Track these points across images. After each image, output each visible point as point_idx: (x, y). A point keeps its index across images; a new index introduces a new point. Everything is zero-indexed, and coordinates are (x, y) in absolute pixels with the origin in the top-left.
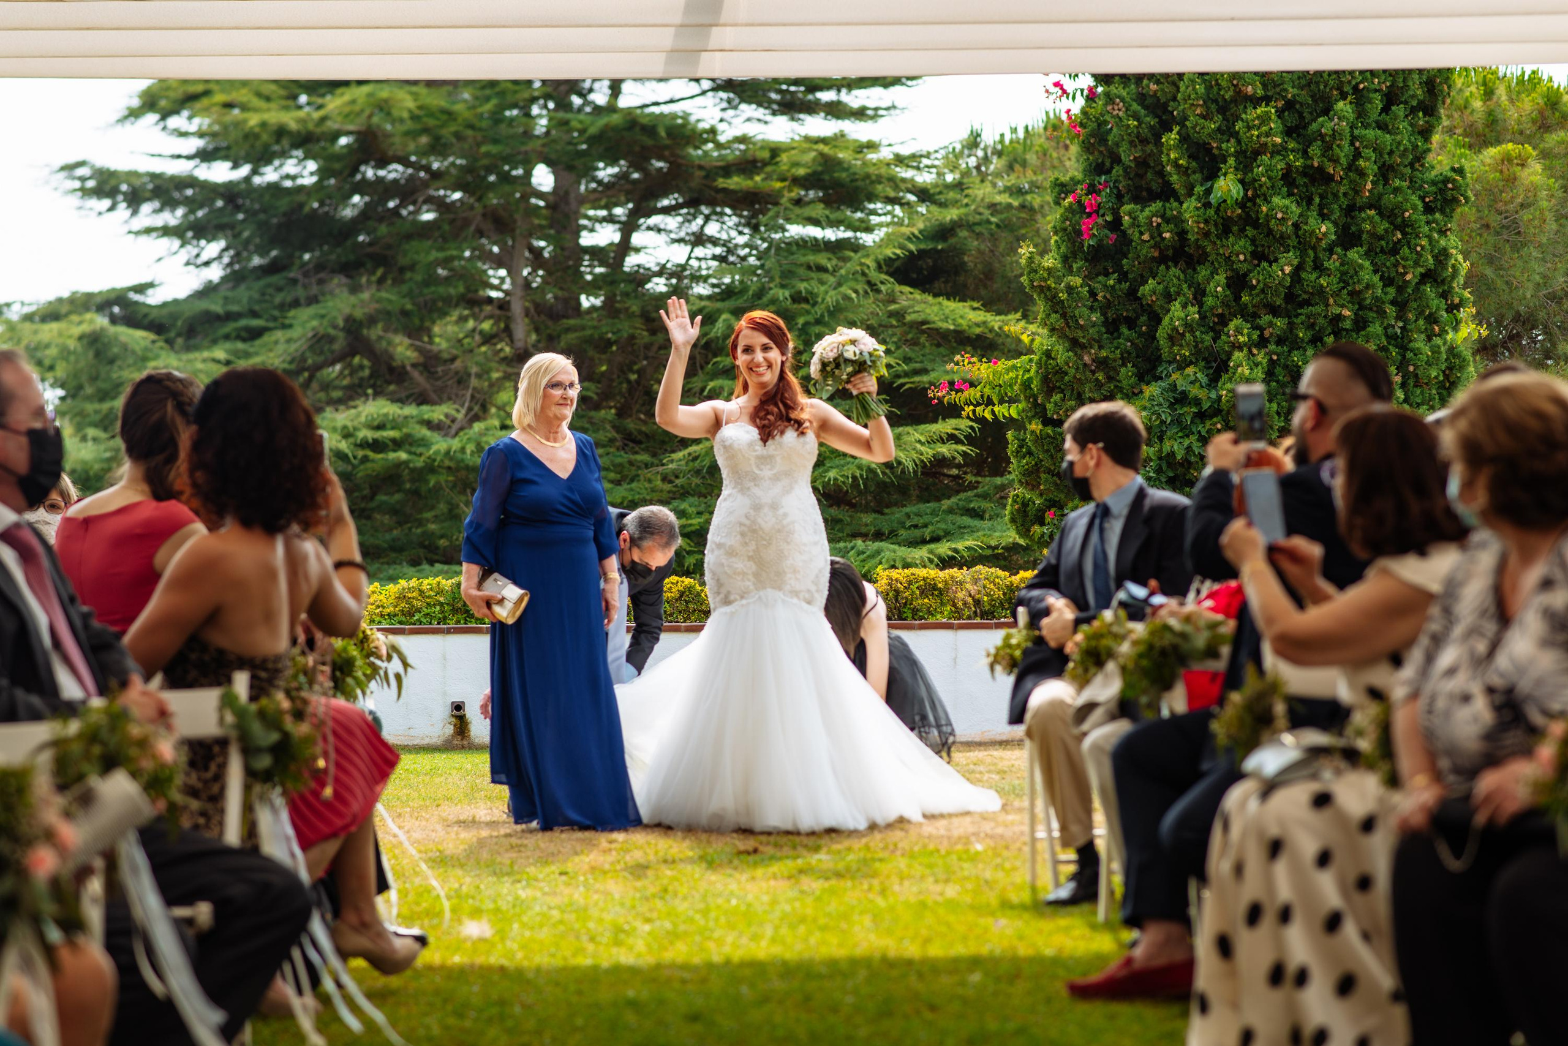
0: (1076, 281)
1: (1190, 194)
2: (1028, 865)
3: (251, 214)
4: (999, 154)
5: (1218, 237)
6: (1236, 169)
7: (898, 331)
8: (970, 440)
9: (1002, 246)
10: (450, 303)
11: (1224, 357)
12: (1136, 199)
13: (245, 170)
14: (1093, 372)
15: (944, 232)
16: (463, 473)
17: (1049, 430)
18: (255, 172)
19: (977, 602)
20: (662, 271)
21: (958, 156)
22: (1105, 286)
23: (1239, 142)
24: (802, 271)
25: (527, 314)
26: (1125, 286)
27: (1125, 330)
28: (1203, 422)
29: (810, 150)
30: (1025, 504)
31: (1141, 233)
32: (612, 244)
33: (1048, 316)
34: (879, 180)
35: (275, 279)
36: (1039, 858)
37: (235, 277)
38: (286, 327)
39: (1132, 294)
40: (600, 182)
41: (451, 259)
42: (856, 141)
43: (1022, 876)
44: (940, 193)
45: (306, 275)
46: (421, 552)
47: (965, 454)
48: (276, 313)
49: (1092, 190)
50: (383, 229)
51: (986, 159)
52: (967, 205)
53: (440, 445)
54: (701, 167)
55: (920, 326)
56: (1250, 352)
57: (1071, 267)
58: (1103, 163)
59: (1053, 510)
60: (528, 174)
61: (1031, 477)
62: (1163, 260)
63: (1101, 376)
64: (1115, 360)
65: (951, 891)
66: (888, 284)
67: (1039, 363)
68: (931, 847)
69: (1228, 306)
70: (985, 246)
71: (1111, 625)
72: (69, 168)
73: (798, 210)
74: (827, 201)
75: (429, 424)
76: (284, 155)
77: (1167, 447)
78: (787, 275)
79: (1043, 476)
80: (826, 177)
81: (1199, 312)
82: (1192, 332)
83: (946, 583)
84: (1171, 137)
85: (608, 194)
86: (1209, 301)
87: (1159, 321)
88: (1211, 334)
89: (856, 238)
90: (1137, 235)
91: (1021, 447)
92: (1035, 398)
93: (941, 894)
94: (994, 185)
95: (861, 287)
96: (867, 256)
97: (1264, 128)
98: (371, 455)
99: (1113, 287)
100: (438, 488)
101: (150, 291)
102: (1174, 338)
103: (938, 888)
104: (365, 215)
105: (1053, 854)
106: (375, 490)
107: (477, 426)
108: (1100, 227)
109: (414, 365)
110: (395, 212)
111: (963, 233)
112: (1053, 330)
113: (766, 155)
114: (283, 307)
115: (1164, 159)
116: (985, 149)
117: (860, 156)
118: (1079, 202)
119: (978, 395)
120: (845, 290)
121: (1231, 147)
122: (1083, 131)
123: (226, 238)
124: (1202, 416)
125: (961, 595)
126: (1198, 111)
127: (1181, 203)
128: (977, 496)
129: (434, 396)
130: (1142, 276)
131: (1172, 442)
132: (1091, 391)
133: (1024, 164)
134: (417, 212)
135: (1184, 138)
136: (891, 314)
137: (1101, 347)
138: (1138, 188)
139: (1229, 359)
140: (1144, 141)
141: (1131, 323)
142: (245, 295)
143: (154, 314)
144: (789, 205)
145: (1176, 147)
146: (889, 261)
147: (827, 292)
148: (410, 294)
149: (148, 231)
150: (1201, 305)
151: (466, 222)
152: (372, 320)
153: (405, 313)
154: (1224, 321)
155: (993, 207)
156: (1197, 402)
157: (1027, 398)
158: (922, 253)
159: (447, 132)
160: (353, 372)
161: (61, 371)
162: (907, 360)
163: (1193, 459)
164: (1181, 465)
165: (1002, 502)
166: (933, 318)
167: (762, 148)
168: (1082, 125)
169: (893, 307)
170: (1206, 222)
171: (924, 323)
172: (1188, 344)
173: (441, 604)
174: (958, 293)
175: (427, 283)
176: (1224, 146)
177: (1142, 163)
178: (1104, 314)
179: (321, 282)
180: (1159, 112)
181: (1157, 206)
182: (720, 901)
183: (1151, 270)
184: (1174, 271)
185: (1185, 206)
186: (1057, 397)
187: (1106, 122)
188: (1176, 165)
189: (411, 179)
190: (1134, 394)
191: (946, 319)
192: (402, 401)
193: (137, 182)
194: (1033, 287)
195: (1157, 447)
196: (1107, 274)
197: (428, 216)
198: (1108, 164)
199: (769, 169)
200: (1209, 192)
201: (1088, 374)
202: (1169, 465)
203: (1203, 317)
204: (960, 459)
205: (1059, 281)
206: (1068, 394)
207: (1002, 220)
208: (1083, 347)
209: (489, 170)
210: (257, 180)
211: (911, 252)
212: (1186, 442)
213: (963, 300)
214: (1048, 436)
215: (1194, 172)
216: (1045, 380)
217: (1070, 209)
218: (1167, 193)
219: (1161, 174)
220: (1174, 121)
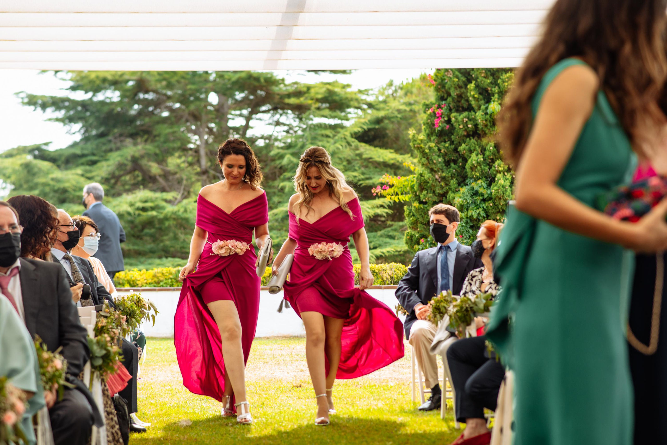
0: (432, 145)
1: (479, 108)
2: (412, 392)
3: (92, 113)
4: (401, 88)
5: (491, 127)
6: (498, 99)
7: (360, 162)
8: (390, 207)
9: (403, 127)
10: (174, 150)
11: (493, 176)
12: (457, 111)
13: (90, 94)
14: (440, 182)
15: (379, 121)
16: (180, 221)
17: (422, 206)
18: (94, 95)
19: (392, 278)
20: (262, 137)
21: (384, 89)
22: (444, 147)
23: (499, 88)
24: (320, 138)
25: (207, 154)
26: (453, 147)
27: (452, 165)
28: (485, 203)
29: (323, 87)
30: (412, 236)
31: (459, 125)
32: (241, 126)
33: (421, 159)
34: (352, 100)
35: (103, 140)
36: (416, 389)
37: (86, 139)
38: (107, 160)
39: (456, 150)
40: (236, 100)
41: (174, 132)
42: (342, 84)
43: (410, 397)
44: (377, 105)
45: (115, 138)
46: (163, 253)
47: (387, 213)
48: (103, 154)
49: (439, 107)
50: (147, 120)
51: (396, 91)
52: (388, 110)
53: (169, 209)
54: (278, 94)
55: (368, 160)
56: (504, 174)
57: (430, 139)
58: (444, 96)
59: (423, 239)
60: (207, 97)
61: (414, 225)
62: (468, 136)
63: (443, 184)
64: (448, 177)
65: (380, 405)
66: (355, 143)
67: (417, 179)
68: (372, 384)
69: (495, 155)
70: (396, 126)
71: (445, 296)
72: (17, 94)
73: (318, 112)
74: (330, 108)
75: (166, 201)
76: (106, 89)
77: (470, 213)
78: (314, 139)
79: (419, 225)
80: (330, 99)
81: (483, 158)
82: (480, 166)
83: (379, 270)
84: (472, 86)
85: (239, 105)
86: (487, 153)
87: (466, 161)
88: (488, 167)
89: (342, 123)
90: (457, 126)
91: (410, 213)
92: (416, 192)
93: (376, 405)
94: (399, 101)
95: (344, 144)
96: (346, 131)
97: (510, 82)
98: (141, 213)
99: (448, 147)
100: (169, 227)
101: (50, 145)
102: (473, 168)
103: (375, 403)
104: (140, 113)
105: (422, 389)
106: (144, 227)
107: (185, 201)
108: (442, 122)
109: (160, 176)
110: (152, 112)
111: (386, 121)
112: (423, 165)
113: (305, 89)
114: (106, 152)
115: (469, 94)
116: (395, 87)
117: (344, 90)
118: (434, 112)
119: (392, 192)
120: (338, 145)
121: (496, 90)
122: (435, 83)
123: (83, 123)
124: (484, 200)
125: (385, 275)
126: (483, 75)
127: (476, 113)
128: (392, 230)
129: (168, 189)
130: (460, 143)
131: (472, 211)
132: (439, 190)
133: (411, 93)
134: (161, 112)
135: (477, 86)
136: (357, 155)
137: (443, 172)
138: (458, 106)
139: (495, 177)
140: (460, 87)
141: (455, 162)
142: (90, 146)
143: (52, 155)
144: (315, 110)
145: (474, 90)
146: (356, 133)
147: (330, 146)
148: (158, 147)
149: (50, 120)
150: (484, 154)
151: (181, 117)
152: (142, 157)
153: (156, 154)
154: (493, 161)
155: (399, 111)
156: (482, 195)
157: (412, 193)
158: (369, 130)
159: (173, 80)
160: (135, 177)
161: (13, 178)
162: (363, 174)
163: (480, 218)
164: (476, 220)
165: (402, 232)
166: (373, 156)
167: (304, 87)
168: (435, 80)
169: (358, 152)
170: (486, 120)
171: (371, 158)
172: (478, 171)
173: (171, 279)
174: (384, 146)
175: (165, 142)
176: (493, 89)
177: (460, 96)
178: (444, 158)
179: (121, 141)
180: (467, 75)
181: (466, 114)
182: (285, 408)
183: (463, 140)
184: (473, 141)
185: (477, 114)
186: (425, 192)
187: (445, 79)
188: (473, 97)
189: (158, 99)
190: (456, 191)
191: (379, 157)
192: (154, 191)
193: (45, 100)
194: (414, 147)
195: (466, 213)
196: (445, 142)
197: (165, 114)
198: (446, 96)
199: (306, 95)
200: (487, 108)
201: (438, 183)
202: (471, 220)
203: (485, 160)
204: (385, 215)
205: (425, 144)
206: (429, 191)
207: (402, 116)
208: (435, 172)
209: (191, 95)
210: (95, 99)
211: (365, 130)
212: (478, 211)
213: (386, 149)
214: (421, 208)
215: (481, 100)
216: (420, 185)
217: (430, 115)
218: (470, 108)
219: (467, 101)
220: (473, 79)
